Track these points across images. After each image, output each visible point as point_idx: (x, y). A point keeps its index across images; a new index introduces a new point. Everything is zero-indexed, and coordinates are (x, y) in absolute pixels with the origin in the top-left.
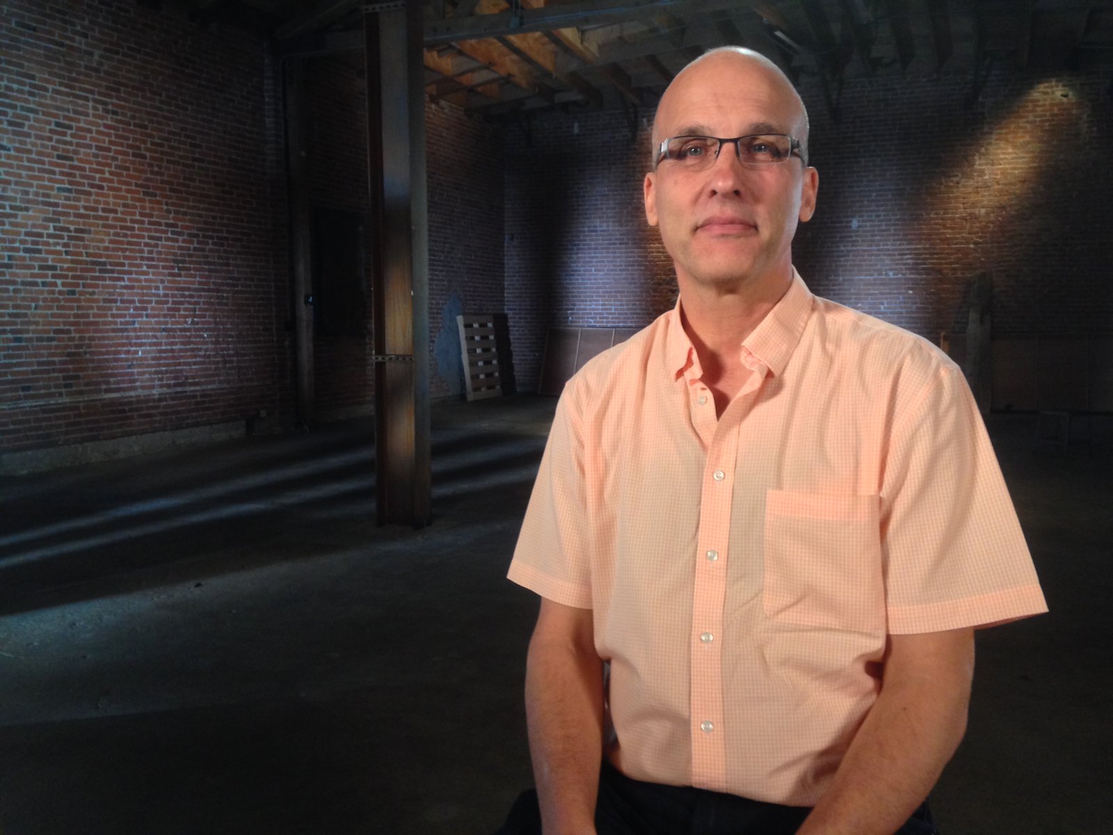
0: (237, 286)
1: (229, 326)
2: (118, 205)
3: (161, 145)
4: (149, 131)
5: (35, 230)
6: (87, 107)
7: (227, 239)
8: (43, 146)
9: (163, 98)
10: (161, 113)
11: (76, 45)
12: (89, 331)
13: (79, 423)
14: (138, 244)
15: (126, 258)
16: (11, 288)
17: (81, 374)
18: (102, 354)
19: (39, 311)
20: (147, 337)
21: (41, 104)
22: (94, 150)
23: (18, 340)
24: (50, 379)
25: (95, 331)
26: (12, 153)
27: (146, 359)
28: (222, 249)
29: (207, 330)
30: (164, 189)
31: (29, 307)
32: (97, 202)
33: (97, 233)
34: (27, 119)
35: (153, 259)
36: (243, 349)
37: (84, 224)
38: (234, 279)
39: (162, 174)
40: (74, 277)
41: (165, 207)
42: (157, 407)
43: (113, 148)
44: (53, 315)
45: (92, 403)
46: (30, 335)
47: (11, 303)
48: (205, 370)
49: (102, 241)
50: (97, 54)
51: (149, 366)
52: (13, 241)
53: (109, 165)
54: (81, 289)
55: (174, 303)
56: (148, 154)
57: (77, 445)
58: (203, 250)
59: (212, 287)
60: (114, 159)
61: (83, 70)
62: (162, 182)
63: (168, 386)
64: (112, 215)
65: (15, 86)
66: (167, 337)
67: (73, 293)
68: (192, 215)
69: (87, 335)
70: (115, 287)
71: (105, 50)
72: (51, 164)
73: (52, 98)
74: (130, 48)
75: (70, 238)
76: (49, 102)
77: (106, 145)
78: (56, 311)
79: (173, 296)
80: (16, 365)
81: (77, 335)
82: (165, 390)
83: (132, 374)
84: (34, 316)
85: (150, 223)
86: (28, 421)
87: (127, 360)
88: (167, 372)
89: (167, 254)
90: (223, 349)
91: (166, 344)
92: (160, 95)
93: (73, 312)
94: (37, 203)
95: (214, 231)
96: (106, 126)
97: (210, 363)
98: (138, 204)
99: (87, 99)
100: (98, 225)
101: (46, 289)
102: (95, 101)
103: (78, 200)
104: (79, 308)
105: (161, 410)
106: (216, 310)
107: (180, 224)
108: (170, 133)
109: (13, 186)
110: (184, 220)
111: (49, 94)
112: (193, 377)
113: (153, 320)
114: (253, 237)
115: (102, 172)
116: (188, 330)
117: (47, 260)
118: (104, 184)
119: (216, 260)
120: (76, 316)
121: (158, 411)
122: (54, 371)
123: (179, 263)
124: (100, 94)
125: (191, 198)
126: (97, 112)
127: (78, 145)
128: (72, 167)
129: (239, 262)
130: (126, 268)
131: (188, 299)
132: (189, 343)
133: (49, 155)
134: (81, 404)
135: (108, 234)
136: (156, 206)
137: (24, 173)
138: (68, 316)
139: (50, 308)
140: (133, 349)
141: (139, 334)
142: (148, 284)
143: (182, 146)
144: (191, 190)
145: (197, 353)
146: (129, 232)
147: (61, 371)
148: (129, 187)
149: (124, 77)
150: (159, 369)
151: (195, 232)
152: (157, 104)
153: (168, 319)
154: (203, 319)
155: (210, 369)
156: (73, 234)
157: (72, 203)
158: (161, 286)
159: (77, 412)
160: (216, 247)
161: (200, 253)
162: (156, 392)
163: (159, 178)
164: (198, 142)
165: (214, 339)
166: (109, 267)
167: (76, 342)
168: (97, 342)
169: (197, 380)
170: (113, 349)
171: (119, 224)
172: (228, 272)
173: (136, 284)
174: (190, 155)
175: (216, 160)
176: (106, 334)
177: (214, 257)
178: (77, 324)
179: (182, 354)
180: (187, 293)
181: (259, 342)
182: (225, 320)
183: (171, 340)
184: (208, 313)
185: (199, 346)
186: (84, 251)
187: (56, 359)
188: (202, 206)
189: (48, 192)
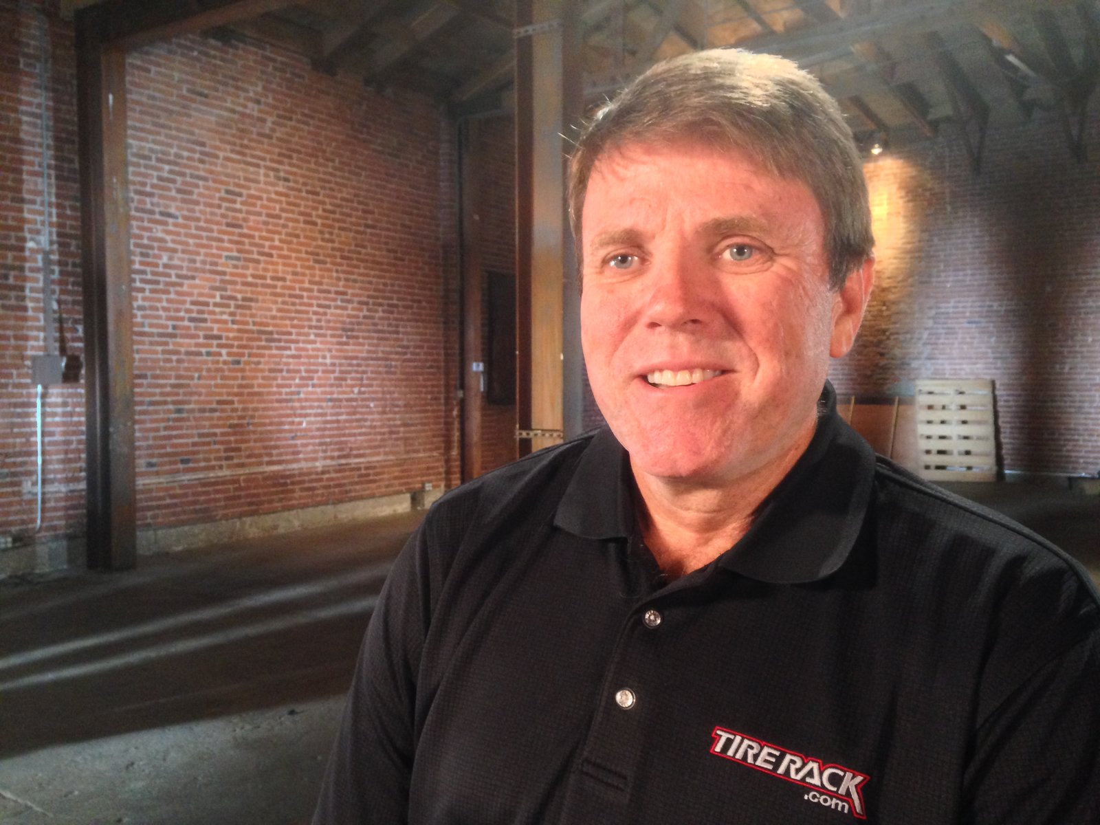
0: (405, 354)
1: (396, 395)
2: (288, 273)
3: (333, 212)
4: (321, 198)
5: (201, 299)
6: (258, 174)
7: (396, 306)
8: (212, 214)
9: (337, 163)
10: (333, 179)
11: (248, 111)
12: (252, 402)
13: (239, 497)
14: (307, 312)
15: (293, 326)
16: (174, 357)
17: (243, 446)
18: (264, 425)
19: (202, 382)
20: (311, 407)
21: (211, 172)
22: (264, 218)
23: (179, 411)
24: (210, 451)
25: (260, 402)
26: (180, 221)
27: (310, 430)
28: (391, 316)
29: (373, 400)
30: (335, 257)
31: (192, 378)
32: (265, 270)
33: (264, 301)
34: (197, 186)
35: (320, 328)
36: (411, 419)
37: (252, 292)
38: (403, 347)
39: (332, 241)
40: (240, 347)
41: (335, 274)
42: (321, 480)
43: (284, 215)
44: (216, 386)
45: (253, 476)
46: (192, 406)
47: (173, 373)
48: (371, 441)
49: (270, 310)
50: (270, 120)
51: (313, 437)
52: (178, 310)
53: (279, 233)
54: (246, 358)
55: (342, 372)
56: (319, 221)
57: (235, 520)
58: (372, 318)
59: (380, 355)
60: (284, 226)
61: (254, 136)
62: (333, 249)
63: (332, 458)
64: (280, 284)
65: (185, 154)
66: (333, 407)
67: (238, 362)
68: (362, 282)
69: (251, 406)
70: (281, 356)
71: (279, 116)
72: (220, 232)
73: (222, 166)
74: (304, 115)
75: (238, 307)
76: (219, 169)
77: (277, 212)
78: (219, 381)
79: (341, 365)
80: (176, 437)
81: (241, 406)
82: (329, 462)
83: (295, 446)
84: (197, 386)
85: (320, 291)
86: (185, 495)
87: (291, 431)
88: (331, 443)
89: (335, 322)
90: (389, 420)
91: (332, 415)
92: (333, 161)
93: (236, 382)
94: (204, 271)
95: (383, 298)
96: (277, 193)
97: (375, 434)
98: (307, 272)
99: (258, 166)
100: (266, 294)
101: (210, 358)
102: (267, 168)
103: (247, 268)
104: (243, 378)
105: (324, 483)
106: (383, 379)
107: (350, 291)
108: (343, 199)
109: (180, 255)
110: (354, 288)
111: (220, 161)
112: (358, 449)
113: (319, 390)
114: (424, 304)
115: (272, 240)
116: (355, 400)
117: (212, 329)
118: (274, 252)
119: (386, 328)
120: (240, 386)
121: (321, 484)
122: (215, 443)
123: (348, 332)
124: (272, 160)
125: (362, 265)
126: (269, 180)
127: (248, 212)
128: (241, 235)
129: (409, 329)
130: (294, 337)
131: (355, 368)
132: (354, 413)
133: (218, 223)
134: (242, 478)
135: (276, 302)
136: (326, 274)
137: (191, 241)
138: (232, 387)
139: (214, 378)
140: (297, 420)
141: (304, 404)
142: (315, 353)
143: (354, 213)
144: (362, 257)
145: (363, 423)
146: (297, 301)
147: (222, 443)
148: (299, 255)
149: (297, 144)
150: (323, 440)
151: (365, 299)
152: (330, 170)
153: (334, 389)
154: (370, 389)
155: (376, 440)
156: (240, 303)
157: (240, 271)
158: (328, 355)
159: (237, 485)
160: (386, 315)
161: (369, 321)
162: (319, 465)
163: (330, 245)
164: (371, 208)
165: (380, 409)
166: (276, 336)
167: (239, 413)
168: (261, 413)
169: (361, 452)
170: (276, 420)
171: (287, 292)
172: (397, 340)
173: (303, 353)
174: (362, 222)
175: (389, 226)
176: (270, 405)
177: (383, 325)
178: (241, 394)
179: (347, 425)
180: (355, 362)
181: (427, 411)
182: (392, 389)
183: (337, 410)
184: (375, 383)
185: (366, 417)
186: (250, 320)
187: (218, 431)
188: (372, 273)
189: (216, 260)
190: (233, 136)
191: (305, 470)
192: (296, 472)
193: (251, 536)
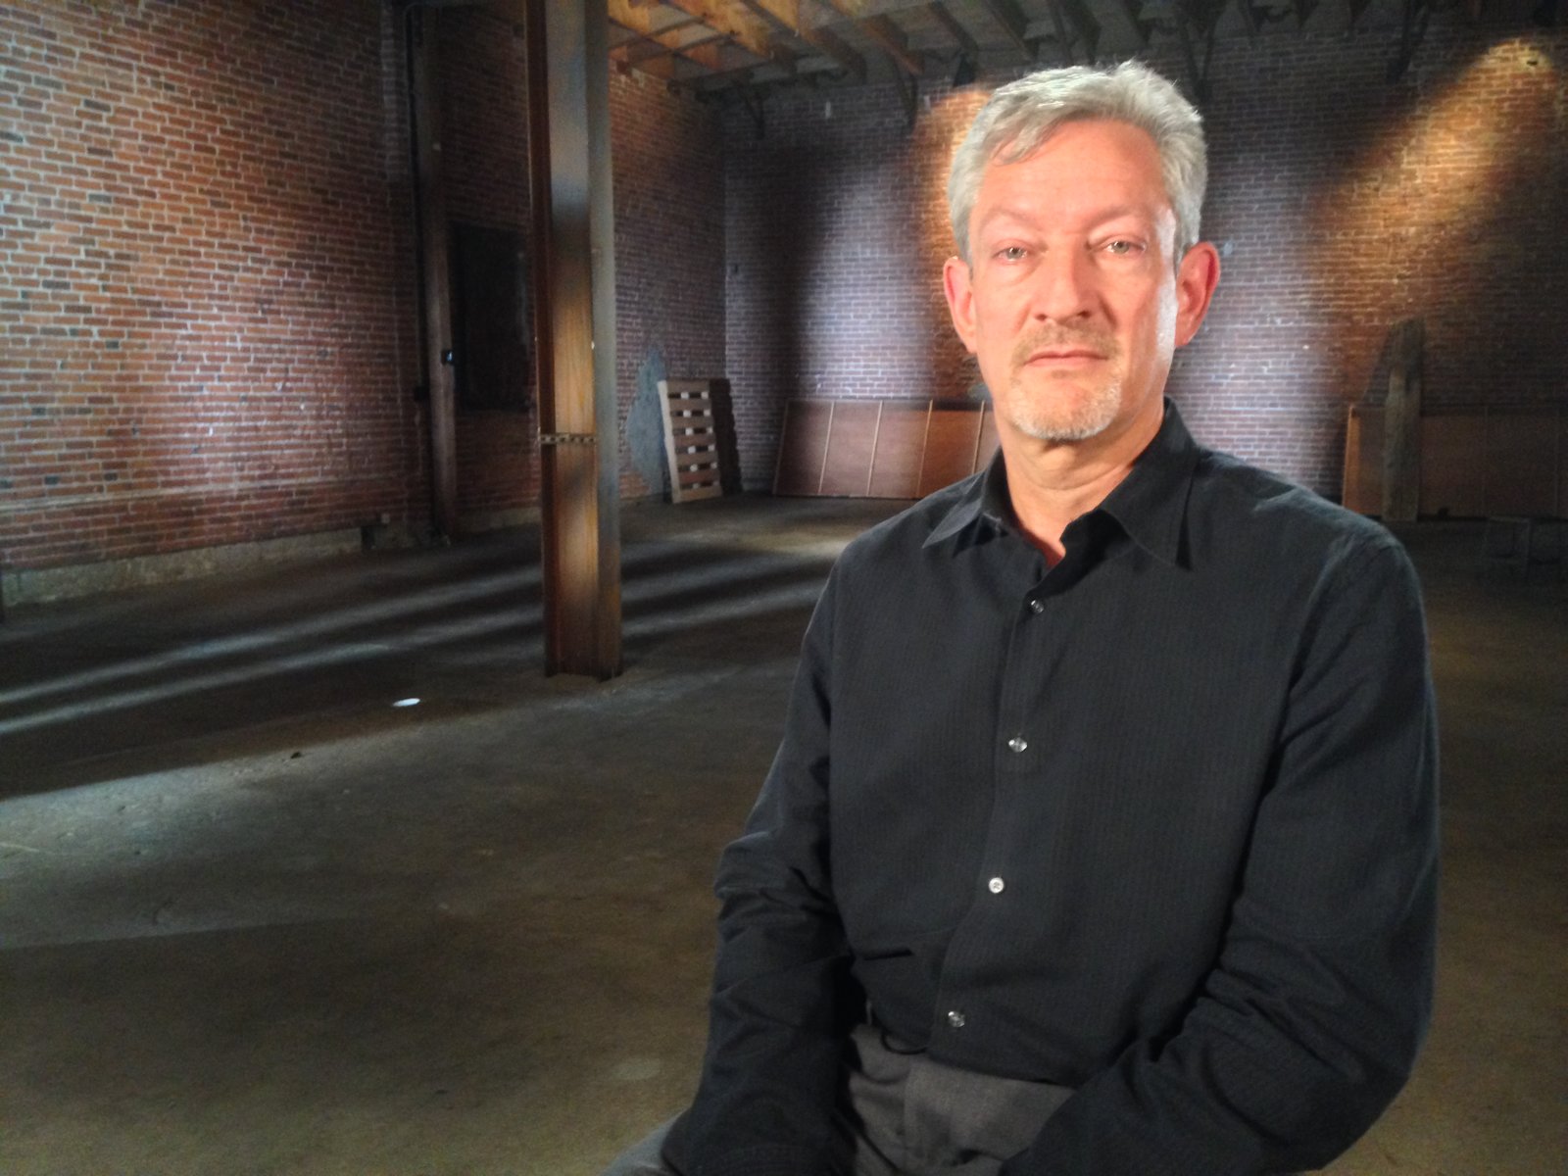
0: (345, 336)
1: (334, 394)
2: (177, 220)
3: (235, 134)
4: (218, 114)
5: (59, 255)
6: (130, 79)
7: (331, 269)
8: (68, 134)
9: (238, 65)
10: (234, 87)
12: (138, 400)
13: (128, 530)
14: (206, 276)
15: (188, 295)
16: (28, 337)
17: (129, 460)
18: (157, 432)
19: (67, 371)
20: (221, 409)
21: (65, 75)
22: (140, 141)
23: (39, 411)
24: (85, 467)
25: (148, 400)
26: (25, 144)
27: (218, 440)
28: (323, 283)
29: (304, 399)
30: (240, 198)
31: (53, 366)
32: (146, 215)
33: (146, 260)
34: (46, 95)
35: (226, 298)
36: (356, 426)
37: (129, 247)
38: (341, 326)
39: (237, 176)
40: (115, 323)
41: (242, 223)
42: (237, 508)
43: (168, 137)
44: (87, 377)
45: (145, 502)
46: (55, 405)
47: (28, 359)
48: (302, 456)
49: (155, 271)
51: (224, 450)
52: (28, 271)
53: (164, 163)
54: (125, 339)
55: (257, 360)
56: (217, 147)
57: (125, 560)
58: (297, 285)
59: (310, 337)
60: (170, 153)
61: (122, 25)
62: (238, 186)
63: (252, 478)
64: (167, 235)
65: (28, 49)
66: (249, 409)
67: (115, 345)
68: (281, 234)
69: (136, 405)
70: (174, 337)
72: (80, 160)
73: (81, 66)
75: (109, 266)
76: (75, 71)
77: (158, 133)
78: (90, 371)
79: (257, 350)
80: (37, 447)
81: (122, 406)
82: (247, 484)
83: (200, 461)
84: (61, 377)
85: (221, 246)
86: (55, 527)
87: (192, 441)
88: (248, 459)
89: (246, 290)
90: (327, 427)
91: (248, 419)
92: (233, 61)
93: (114, 373)
94: (61, 216)
95: (311, 257)
96: (157, 106)
97: (310, 446)
98: (204, 218)
99: (129, 67)
100: (148, 249)
101: (77, 339)
102: (142, 70)
103: (121, 212)
104: (123, 367)
105: (242, 512)
106: (316, 371)
107: (264, 247)
108: (248, 116)
109: (27, 192)
110: (268, 242)
111: (76, 60)
112: (287, 466)
113: (228, 385)
114: (367, 267)
115: (153, 172)
116: (279, 399)
117: (77, 298)
118: (156, 190)
119: (316, 300)
120: (120, 378)
121: (237, 513)
122: (91, 456)
123: (263, 304)
124: (148, 60)
125: (279, 210)
128: (110, 166)
129: (348, 302)
130: (189, 310)
131: (277, 355)
132: (279, 418)
133: (77, 148)
134: (130, 503)
135: (163, 261)
136: (230, 222)
137: (42, 174)
138: (108, 378)
139: (84, 366)
140: (201, 425)
141: (208, 404)
142: (221, 333)
143: (266, 136)
144: (278, 198)
145: (291, 431)
146: (192, 259)
147: (101, 456)
148: (191, 195)
149: (182, 35)
150: (237, 454)
151: (285, 258)
152: (229, 74)
153: (249, 383)
154: (299, 384)
155: (310, 455)
156: (113, 261)
157: (110, 216)
158: (238, 336)
159: (123, 514)
160: (315, 281)
161: (293, 289)
162: (234, 487)
163: (233, 181)
164: (287, 129)
165: (314, 412)
166: (164, 309)
167: (121, 415)
168: (150, 415)
169: (291, 470)
170: (172, 425)
171: (177, 247)
172: (334, 316)
173: (203, 333)
174: (277, 149)
175: (314, 155)
176: (162, 405)
177: (312, 295)
178: (121, 389)
179: (269, 433)
180: (275, 346)
181: (378, 417)
182: (330, 385)
183: (254, 413)
184: (305, 376)
185: (294, 422)
186: (129, 286)
187: (94, 439)
188: (294, 221)
189: (76, 200)
190: (92, 23)
191: (215, 495)
192: (203, 497)
193: (148, 582)
